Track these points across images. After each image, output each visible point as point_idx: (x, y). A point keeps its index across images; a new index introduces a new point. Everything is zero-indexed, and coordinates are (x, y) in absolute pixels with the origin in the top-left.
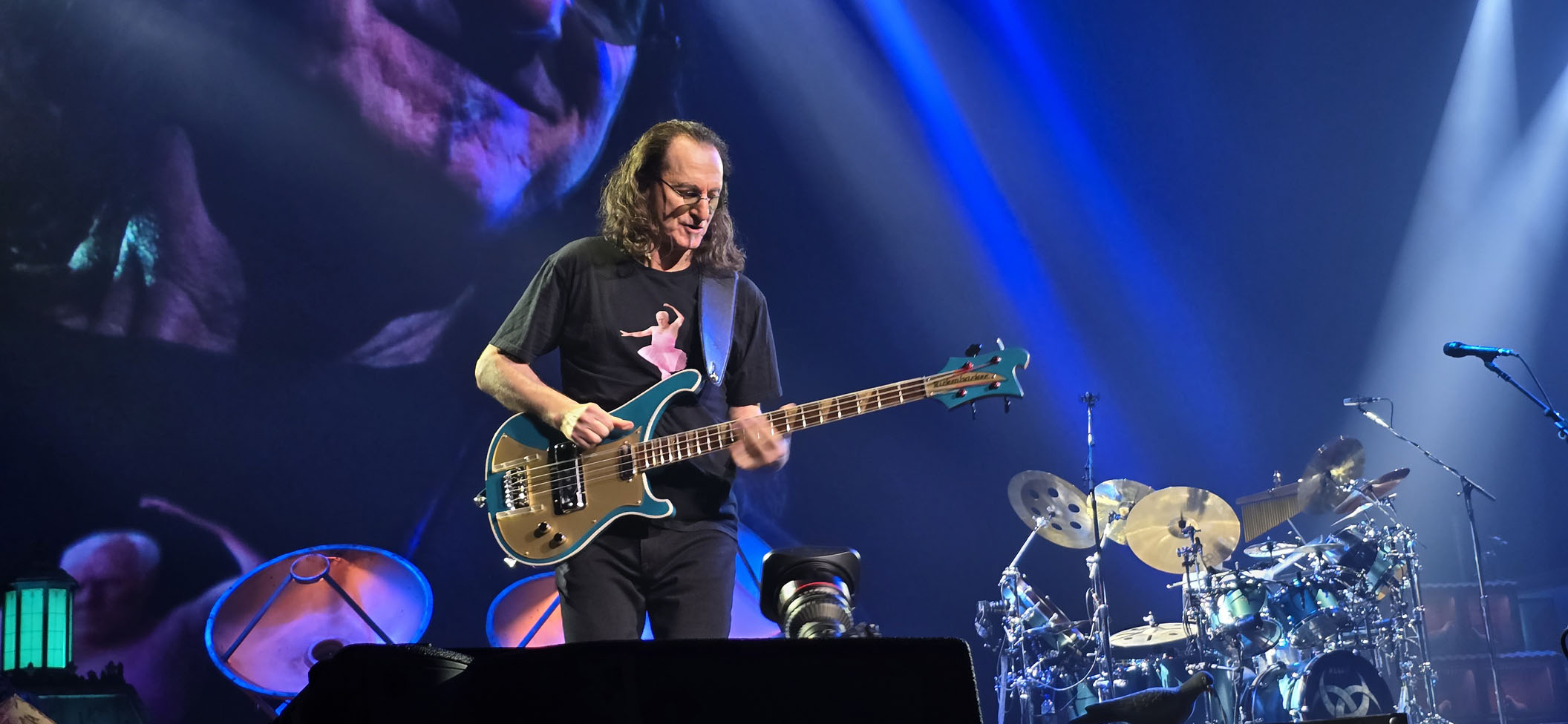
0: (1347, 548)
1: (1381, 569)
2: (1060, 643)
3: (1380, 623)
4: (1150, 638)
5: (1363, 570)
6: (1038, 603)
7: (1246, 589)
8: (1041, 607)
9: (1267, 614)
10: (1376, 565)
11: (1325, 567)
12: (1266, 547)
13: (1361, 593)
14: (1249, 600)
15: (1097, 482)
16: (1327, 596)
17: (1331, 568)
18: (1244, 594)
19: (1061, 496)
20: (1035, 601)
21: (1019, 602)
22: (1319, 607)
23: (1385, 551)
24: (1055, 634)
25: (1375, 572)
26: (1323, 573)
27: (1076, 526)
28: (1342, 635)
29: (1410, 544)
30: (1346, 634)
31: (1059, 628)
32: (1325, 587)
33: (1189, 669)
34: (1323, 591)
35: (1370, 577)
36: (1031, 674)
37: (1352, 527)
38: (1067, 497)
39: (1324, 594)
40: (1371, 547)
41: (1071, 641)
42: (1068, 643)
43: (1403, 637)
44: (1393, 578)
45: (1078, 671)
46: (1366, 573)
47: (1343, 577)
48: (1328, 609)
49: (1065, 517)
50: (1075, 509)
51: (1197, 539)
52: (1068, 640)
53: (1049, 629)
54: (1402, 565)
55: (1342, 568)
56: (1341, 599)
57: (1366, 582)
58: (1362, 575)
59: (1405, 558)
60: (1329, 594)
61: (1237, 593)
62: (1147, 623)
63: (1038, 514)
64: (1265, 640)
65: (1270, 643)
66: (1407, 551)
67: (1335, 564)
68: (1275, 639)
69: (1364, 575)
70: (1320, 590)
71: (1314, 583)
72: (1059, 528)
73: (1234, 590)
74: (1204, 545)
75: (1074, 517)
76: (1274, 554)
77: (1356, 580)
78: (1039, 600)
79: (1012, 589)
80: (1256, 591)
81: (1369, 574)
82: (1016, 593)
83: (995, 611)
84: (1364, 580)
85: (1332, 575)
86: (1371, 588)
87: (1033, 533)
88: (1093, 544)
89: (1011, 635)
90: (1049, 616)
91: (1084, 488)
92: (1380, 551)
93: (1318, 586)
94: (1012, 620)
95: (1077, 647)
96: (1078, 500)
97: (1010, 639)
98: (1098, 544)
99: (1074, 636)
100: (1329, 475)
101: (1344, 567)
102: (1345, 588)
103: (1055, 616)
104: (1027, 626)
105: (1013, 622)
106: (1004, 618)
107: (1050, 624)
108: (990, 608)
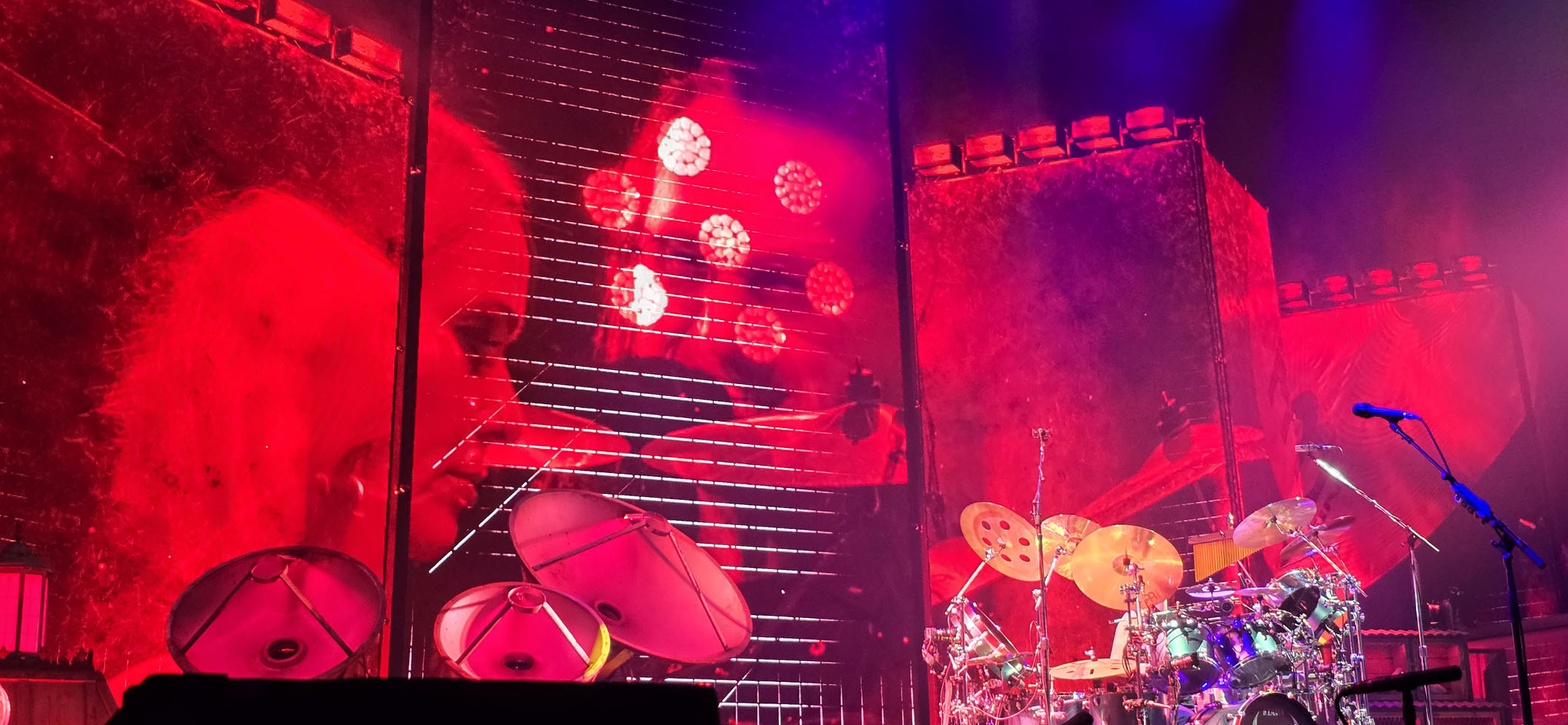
0: (1290, 591)
1: (1323, 614)
2: (1005, 674)
3: (1321, 667)
4: (1092, 672)
5: (1304, 615)
6: (985, 633)
7: (1186, 629)
8: (989, 637)
9: (1205, 654)
10: (1318, 610)
11: (1266, 610)
12: (1207, 588)
13: (1301, 639)
14: (1189, 639)
15: (1045, 517)
16: (1266, 639)
17: (1272, 612)
18: (1186, 634)
19: (1013, 528)
20: (983, 631)
21: (965, 630)
22: (1255, 649)
23: (1326, 597)
24: (1001, 663)
25: (1316, 617)
26: (1264, 615)
27: (1025, 559)
28: (1281, 679)
29: (1353, 593)
30: (1285, 677)
31: (1005, 658)
32: (1265, 630)
33: (1125, 704)
34: (1263, 634)
35: (1311, 624)
36: (973, 702)
37: (1295, 572)
38: (1017, 530)
39: (1264, 637)
40: (1313, 593)
41: (1017, 672)
42: (1013, 674)
43: (1344, 682)
44: (1335, 624)
45: (1020, 702)
46: (1306, 618)
47: (1284, 620)
48: (1266, 653)
49: (1015, 547)
50: (1025, 542)
51: (1141, 577)
52: (1012, 670)
53: (994, 659)
54: (1343, 612)
55: (1282, 613)
56: (1278, 642)
57: (1306, 627)
58: (1302, 621)
59: (1346, 605)
60: (1269, 637)
61: (1178, 631)
62: (1088, 658)
63: (989, 545)
66: (1350, 597)
69: (1305, 620)
70: (1260, 633)
71: (1252, 624)
72: (1009, 560)
73: (1174, 629)
74: (1148, 583)
75: (1024, 550)
76: (1215, 595)
77: (1296, 625)
78: (986, 630)
79: (958, 618)
80: (1196, 630)
81: (1311, 618)
82: (963, 622)
83: (942, 637)
84: (1304, 624)
85: (1271, 619)
86: (1310, 633)
87: (983, 564)
88: (1038, 578)
89: (956, 663)
90: (996, 646)
91: (1033, 524)
92: (1321, 597)
93: (1257, 628)
94: (959, 648)
95: (1021, 678)
96: (1029, 533)
97: (955, 667)
98: (1043, 578)
99: (1019, 666)
100: (1274, 520)
101: (1285, 611)
102: (1284, 631)
103: (1002, 645)
104: (973, 654)
105: (960, 650)
106: (950, 646)
107: (997, 653)
108: (937, 635)
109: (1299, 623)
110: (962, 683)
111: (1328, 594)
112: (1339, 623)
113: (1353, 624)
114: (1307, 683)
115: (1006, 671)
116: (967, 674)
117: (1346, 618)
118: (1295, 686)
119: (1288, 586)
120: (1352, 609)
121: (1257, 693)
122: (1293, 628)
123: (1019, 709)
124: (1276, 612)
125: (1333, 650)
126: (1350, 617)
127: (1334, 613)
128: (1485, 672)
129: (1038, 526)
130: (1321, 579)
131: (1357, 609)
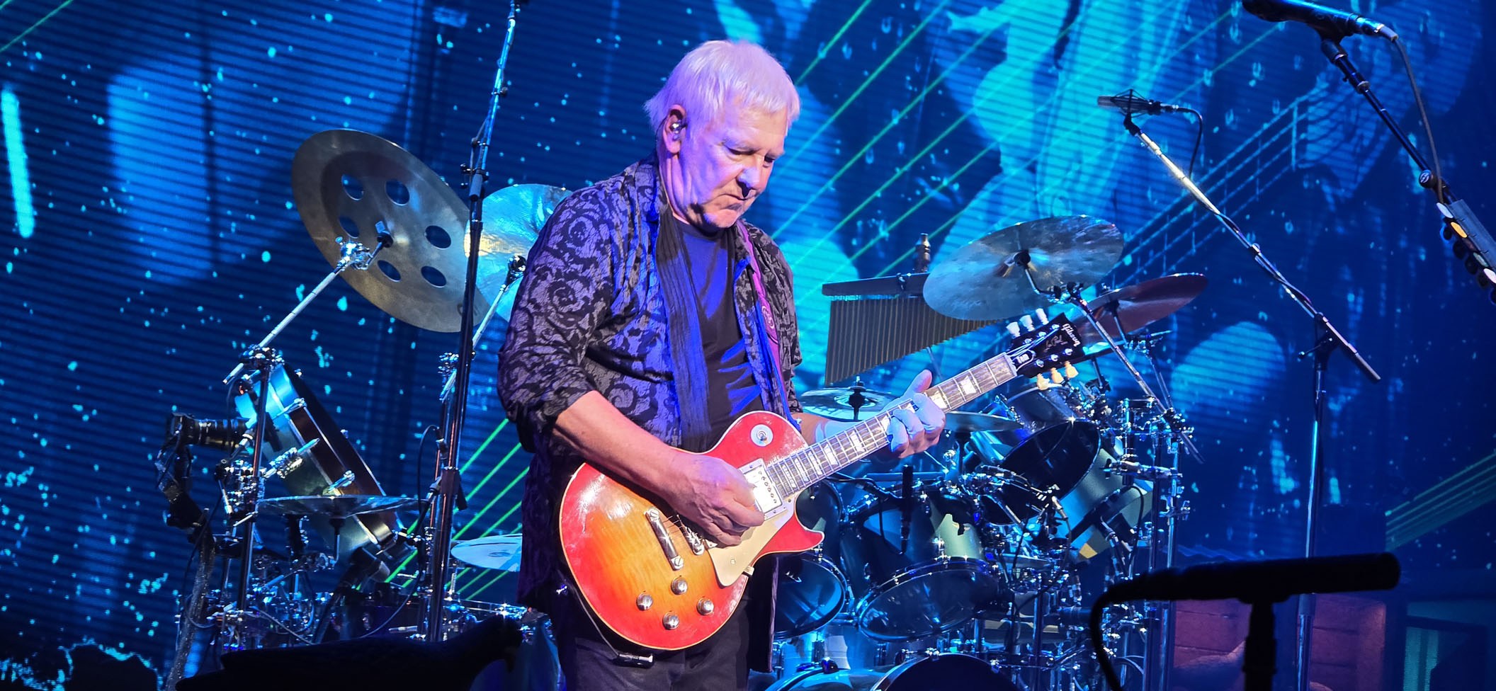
0: (1032, 429)
1: (1098, 491)
2: (346, 543)
3: (1075, 612)
5: (1055, 487)
6: (314, 442)
8: (319, 450)
10: (1089, 480)
11: (971, 466)
13: (1040, 541)
15: (494, 183)
16: (961, 532)
17: (985, 471)
19: (415, 200)
20: (308, 433)
21: (266, 428)
22: (934, 551)
23: (1112, 452)
24: (340, 517)
25: (1085, 495)
26: (965, 477)
27: (434, 276)
28: (981, 626)
29: (1172, 449)
30: (990, 624)
31: (346, 504)
32: (962, 511)
34: (955, 520)
35: (1068, 509)
36: (260, 596)
38: (430, 206)
39: (957, 526)
40: (1084, 438)
41: (375, 541)
42: (370, 543)
43: (1120, 653)
44: (1121, 517)
46: (1060, 495)
47: (1009, 494)
48: (957, 562)
49: (414, 244)
50: (440, 238)
52: (366, 537)
53: (326, 504)
54: (1144, 492)
55: (1007, 475)
56: (984, 538)
57: (1057, 515)
58: (1049, 496)
59: (1152, 475)
60: (967, 528)
63: (354, 232)
64: (807, 609)
65: (815, 616)
66: (1164, 459)
67: (997, 462)
68: (827, 608)
69: (1054, 499)
70: (949, 517)
71: (935, 495)
72: (395, 275)
75: (434, 255)
77: (1035, 508)
78: (318, 435)
79: (253, 397)
81: (1071, 497)
82: (260, 406)
83: (208, 439)
84: (1052, 509)
85: (981, 486)
86: (1063, 531)
87: (332, 276)
88: (456, 327)
89: (232, 504)
90: (335, 476)
91: (462, 192)
92: (1103, 451)
93: (944, 506)
94: (244, 469)
95: (382, 557)
96: (448, 219)
97: (229, 509)
98: (468, 328)
99: (383, 530)
100: (1024, 259)
101: (1014, 474)
102: (1006, 520)
103: (349, 475)
104: (274, 485)
105: (247, 473)
106: (224, 461)
107: (334, 492)
108: (197, 430)
109: (1040, 504)
110: (240, 551)
111: (1118, 450)
112: (1129, 514)
113: (1161, 523)
114: (1039, 647)
115: (348, 536)
116: (254, 533)
117: (1148, 508)
118: (1010, 647)
119: (1031, 416)
120: (1162, 485)
121: (921, 653)
122: (1025, 515)
123: (368, 627)
124: (992, 472)
125: (1107, 578)
126: (1158, 505)
127: (1123, 491)
128: (1434, 672)
129: (474, 204)
130: (1108, 410)
131: (1177, 490)
